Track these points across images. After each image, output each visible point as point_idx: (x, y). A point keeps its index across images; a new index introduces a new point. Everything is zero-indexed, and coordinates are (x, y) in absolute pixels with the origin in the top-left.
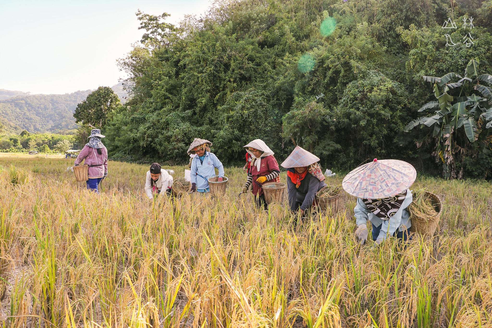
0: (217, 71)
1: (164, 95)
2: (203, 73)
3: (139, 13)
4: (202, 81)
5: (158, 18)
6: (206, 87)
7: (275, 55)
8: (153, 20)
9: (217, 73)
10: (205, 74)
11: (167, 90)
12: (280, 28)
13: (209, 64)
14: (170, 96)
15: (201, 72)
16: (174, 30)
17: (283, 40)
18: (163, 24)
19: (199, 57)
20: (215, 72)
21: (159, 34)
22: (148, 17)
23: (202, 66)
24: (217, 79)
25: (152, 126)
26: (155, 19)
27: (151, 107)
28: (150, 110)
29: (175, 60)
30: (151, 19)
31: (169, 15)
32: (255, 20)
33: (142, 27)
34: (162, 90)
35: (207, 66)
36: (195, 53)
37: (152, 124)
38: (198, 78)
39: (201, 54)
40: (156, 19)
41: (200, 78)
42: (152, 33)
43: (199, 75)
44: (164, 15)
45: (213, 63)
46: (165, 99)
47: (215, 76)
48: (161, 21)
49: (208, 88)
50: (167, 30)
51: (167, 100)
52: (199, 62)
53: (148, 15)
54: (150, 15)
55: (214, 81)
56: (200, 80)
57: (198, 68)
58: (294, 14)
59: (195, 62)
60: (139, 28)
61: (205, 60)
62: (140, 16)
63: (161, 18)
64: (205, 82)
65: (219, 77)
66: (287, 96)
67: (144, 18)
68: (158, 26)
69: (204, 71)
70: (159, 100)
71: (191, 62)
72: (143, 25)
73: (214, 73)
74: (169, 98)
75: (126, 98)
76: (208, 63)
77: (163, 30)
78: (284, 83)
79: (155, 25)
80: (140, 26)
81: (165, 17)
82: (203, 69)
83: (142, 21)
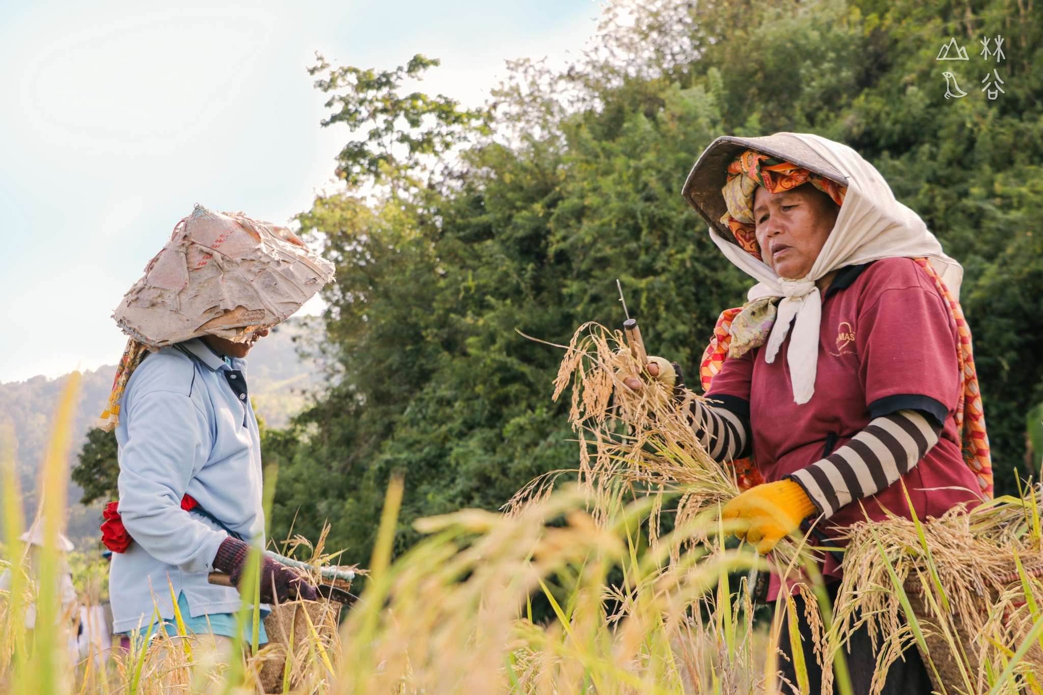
0: (707, 264)
1: (502, 368)
2: (655, 273)
3: (319, 64)
4: (652, 303)
5: (392, 79)
6: (673, 327)
7: (929, 181)
8: (379, 85)
9: (707, 272)
10: (663, 278)
11: (512, 349)
12: (924, 76)
13: (675, 239)
14: (526, 369)
15: (648, 271)
16: (458, 119)
17: (948, 120)
18: (415, 97)
19: (631, 214)
20: (699, 266)
21: (404, 138)
22: (352, 78)
23: (647, 249)
24: (711, 293)
25: (477, 490)
26: (384, 81)
27: (450, 418)
28: (450, 430)
29: (520, 233)
30: (366, 83)
31: (435, 63)
32: (816, 57)
33: (334, 119)
34: (492, 348)
35: (665, 244)
36: (615, 203)
37: (474, 483)
38: (636, 293)
39: (640, 206)
40: (388, 83)
41: (644, 296)
42: (375, 135)
43: (642, 283)
44: (417, 64)
45: (689, 233)
46: (504, 382)
47: (700, 283)
48: (404, 88)
49: (682, 328)
50: (429, 121)
51: (513, 388)
52: (636, 232)
53: (355, 71)
54: (363, 69)
55: (698, 301)
56: (643, 301)
57: (632, 256)
58: (969, 16)
59: (617, 235)
60: (325, 124)
61: (658, 224)
62: (325, 76)
63: (403, 74)
64: (667, 308)
65: (718, 284)
66: (1019, 333)
67: (339, 82)
68: (393, 107)
69: (659, 265)
70: (480, 389)
71: (601, 235)
72: (338, 108)
73: (695, 273)
74: (519, 377)
75: (304, 392)
76: (671, 233)
77: (415, 123)
78: (1005, 285)
79: (380, 105)
80: (327, 114)
81: (421, 72)
82: (654, 260)
83: (331, 93)
